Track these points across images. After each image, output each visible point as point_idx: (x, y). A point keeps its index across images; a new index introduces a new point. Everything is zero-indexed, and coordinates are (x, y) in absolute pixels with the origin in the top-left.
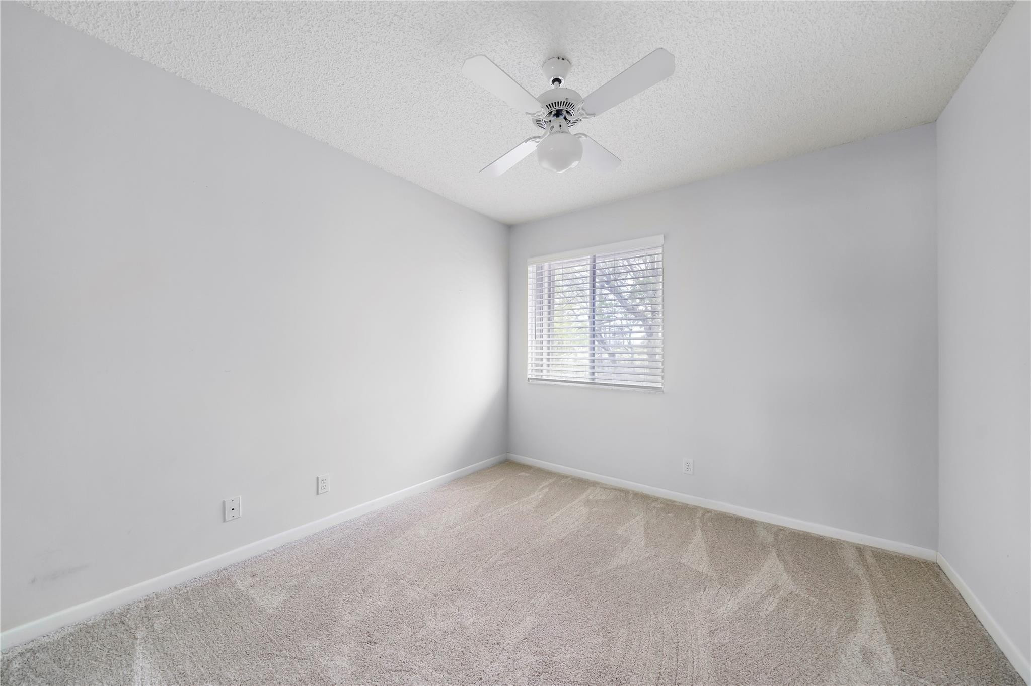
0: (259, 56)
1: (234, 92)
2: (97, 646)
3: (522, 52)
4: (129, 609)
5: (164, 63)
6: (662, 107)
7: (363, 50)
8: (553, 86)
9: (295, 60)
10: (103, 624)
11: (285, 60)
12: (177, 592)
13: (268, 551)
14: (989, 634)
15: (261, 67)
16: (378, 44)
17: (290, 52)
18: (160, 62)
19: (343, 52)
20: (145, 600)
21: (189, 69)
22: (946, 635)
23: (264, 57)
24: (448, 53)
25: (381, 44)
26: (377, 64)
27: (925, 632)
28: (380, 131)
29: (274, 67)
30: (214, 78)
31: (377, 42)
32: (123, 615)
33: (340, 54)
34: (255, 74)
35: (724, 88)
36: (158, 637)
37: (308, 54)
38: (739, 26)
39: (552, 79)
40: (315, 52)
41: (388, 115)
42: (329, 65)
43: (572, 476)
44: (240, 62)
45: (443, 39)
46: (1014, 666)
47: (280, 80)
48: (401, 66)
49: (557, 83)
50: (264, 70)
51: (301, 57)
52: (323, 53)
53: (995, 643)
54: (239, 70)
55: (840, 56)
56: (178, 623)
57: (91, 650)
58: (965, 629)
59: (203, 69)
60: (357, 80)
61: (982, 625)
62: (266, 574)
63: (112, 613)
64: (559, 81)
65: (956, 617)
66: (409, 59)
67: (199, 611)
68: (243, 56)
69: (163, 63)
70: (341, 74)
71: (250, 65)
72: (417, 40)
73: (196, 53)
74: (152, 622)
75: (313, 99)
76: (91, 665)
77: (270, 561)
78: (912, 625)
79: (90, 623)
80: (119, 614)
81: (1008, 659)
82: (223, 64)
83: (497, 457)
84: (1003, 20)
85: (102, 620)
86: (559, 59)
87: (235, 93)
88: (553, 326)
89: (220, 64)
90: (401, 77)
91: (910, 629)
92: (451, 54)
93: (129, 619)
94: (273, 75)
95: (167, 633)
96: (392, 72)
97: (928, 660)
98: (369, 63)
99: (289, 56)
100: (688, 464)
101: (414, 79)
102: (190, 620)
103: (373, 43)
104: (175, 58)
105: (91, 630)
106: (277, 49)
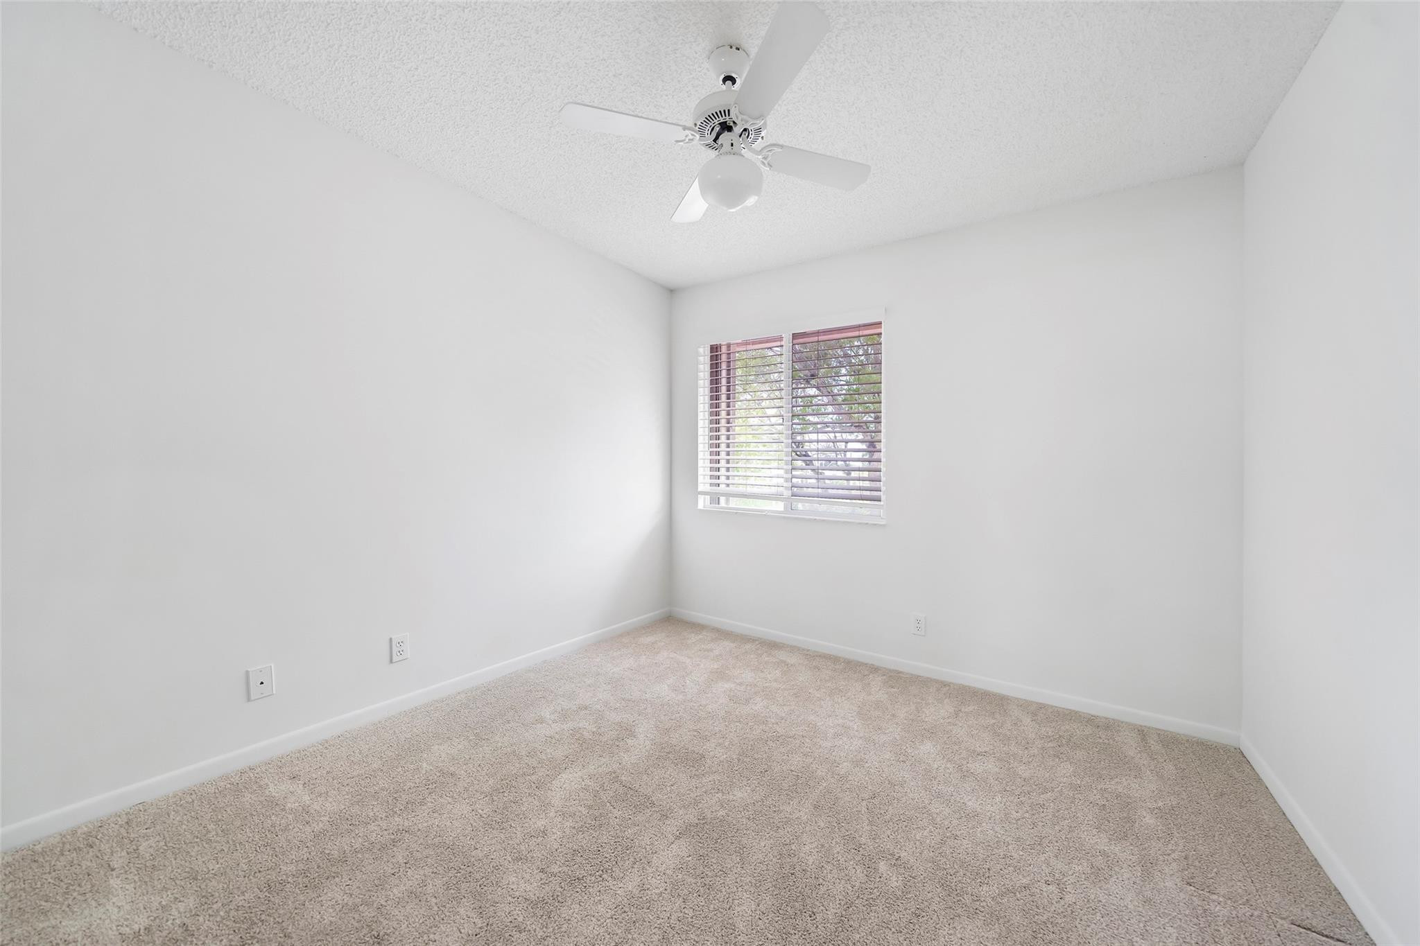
0: (285, 18)
1: (249, 72)
2: (50, 880)
3: (678, 34)
4: (100, 827)
5: (135, 19)
6: (878, 126)
7: (445, 18)
8: (724, 87)
9: (342, 27)
10: (59, 849)
11: (326, 27)
12: (177, 801)
13: (318, 743)
14: (1300, 837)
15: (290, 35)
16: (466, 10)
17: (333, 15)
18: (128, 19)
19: (414, 19)
20: (126, 814)
21: (176, 30)
22: (1248, 839)
23: (292, 20)
24: (571, 30)
25: (470, 11)
26: (466, 41)
27: (1221, 836)
28: (476, 142)
29: (309, 36)
30: (217, 47)
31: (464, 8)
32: (91, 836)
33: (410, 22)
34: (281, 46)
35: (962, 103)
36: (145, 865)
37: (361, 18)
38: (980, 15)
39: (723, 76)
40: (372, 16)
41: (486, 117)
42: (394, 37)
43: (761, 639)
44: (256, 26)
45: (562, 9)
46: (1329, 876)
47: (320, 57)
48: (502, 45)
49: (729, 82)
50: (293, 39)
51: (351, 23)
52: (384, 20)
53: (1307, 848)
54: (256, 37)
55: (1118, 66)
56: (177, 846)
57: (39, 886)
58: (1271, 831)
59: (199, 32)
60: (437, 62)
61: (1292, 826)
62: (314, 775)
63: (74, 832)
64: (733, 80)
65: (1260, 816)
66: (513, 36)
67: (209, 827)
68: (260, 17)
69: (133, 20)
70: (412, 52)
71: (272, 30)
72: (524, 7)
73: (186, 7)
74: (136, 845)
75: (371, 88)
76: (38, 907)
77: (319, 758)
78: (1205, 826)
79: (38, 848)
80: (84, 834)
81: (1323, 866)
82: (230, 28)
83: (657, 612)
84: (1326, 28)
85: (58, 843)
86: (731, 47)
87: (252, 72)
88: (734, 431)
89: (226, 27)
90: (502, 62)
91: (1202, 832)
92: (575, 32)
93: (101, 841)
94: (309, 48)
95: (160, 859)
96: (490, 54)
97: (1223, 871)
98: (454, 38)
99: (332, 20)
100: (918, 621)
101: (522, 65)
102: (196, 840)
103: (459, 9)
104: (153, 13)
105: (40, 857)
106: (313, 8)
